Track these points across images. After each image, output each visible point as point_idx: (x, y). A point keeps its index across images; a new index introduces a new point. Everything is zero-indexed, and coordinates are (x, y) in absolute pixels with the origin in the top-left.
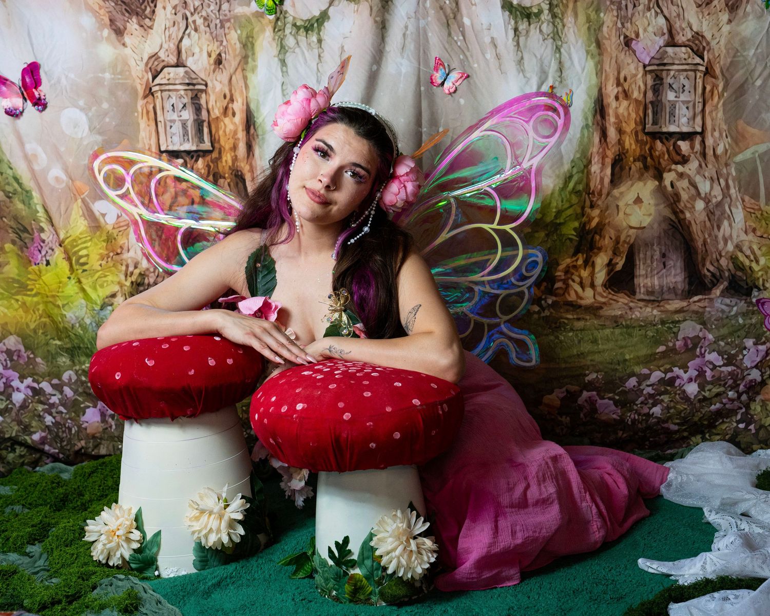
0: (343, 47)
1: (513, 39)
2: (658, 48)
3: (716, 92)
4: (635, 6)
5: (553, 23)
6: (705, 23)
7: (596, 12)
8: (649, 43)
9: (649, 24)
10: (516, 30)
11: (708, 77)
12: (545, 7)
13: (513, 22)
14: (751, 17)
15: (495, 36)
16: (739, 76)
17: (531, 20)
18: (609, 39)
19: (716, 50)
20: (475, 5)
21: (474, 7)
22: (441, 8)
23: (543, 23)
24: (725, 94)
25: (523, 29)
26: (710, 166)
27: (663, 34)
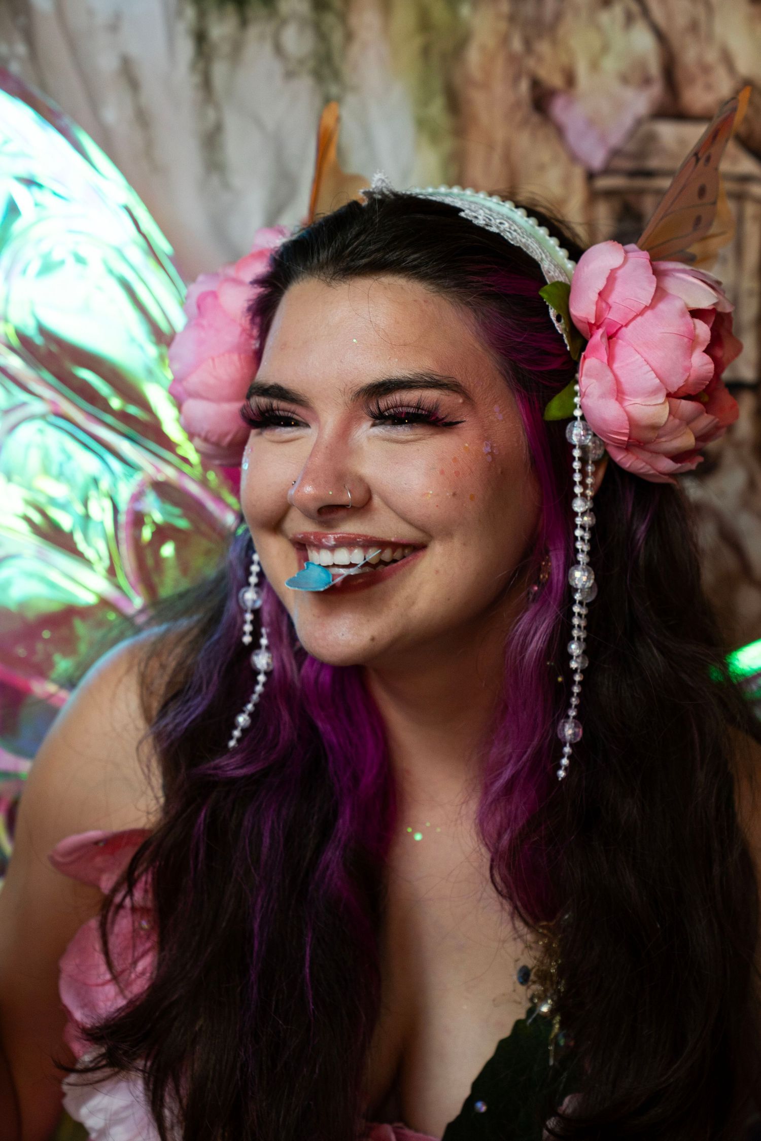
1: (193, 67)
2: (632, 124)
5: (316, 27)
8: (606, 107)
9: (605, 49)
10: (201, 38)
13: (190, 13)
15: (132, 51)
17: (248, 11)
18: (485, 86)
23: (284, 22)
25: (223, 38)
27: (646, 81)
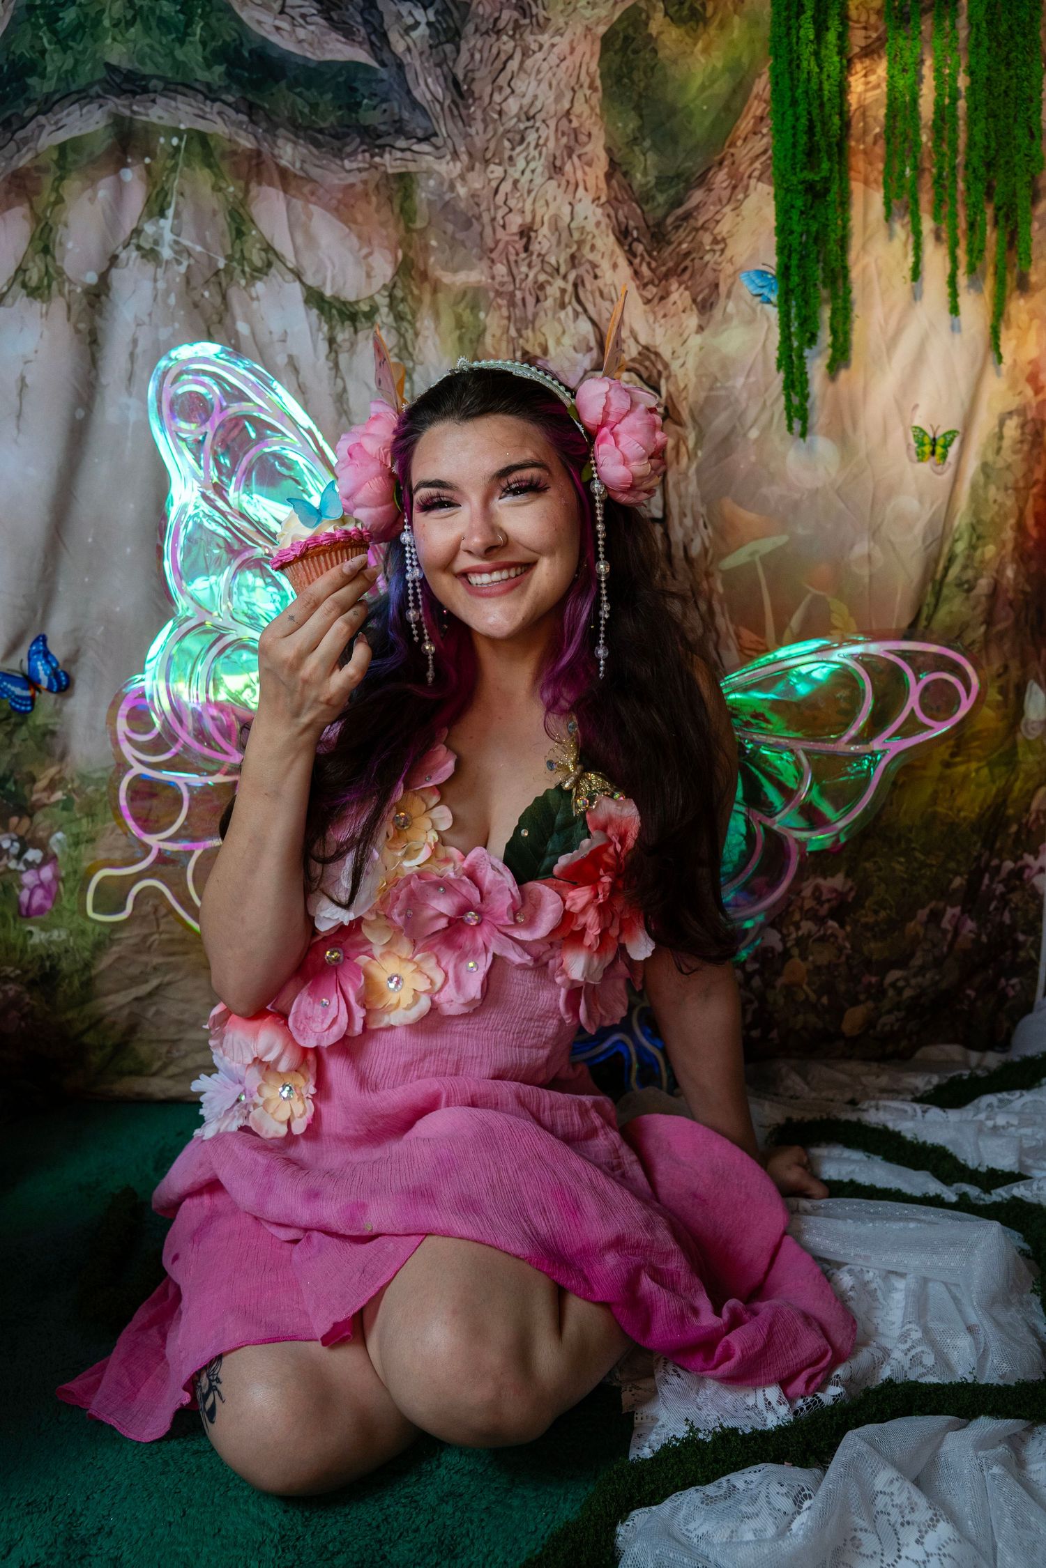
0: (23, 379)
1: (327, 357)
2: (581, 374)
3: (683, 449)
4: (538, 300)
5: (398, 330)
6: (659, 332)
7: (472, 309)
8: (566, 364)
9: (564, 332)
10: (331, 341)
11: (668, 421)
12: (382, 301)
13: (325, 328)
14: (735, 322)
15: (295, 352)
16: (720, 422)
17: (358, 325)
19: (680, 378)
20: (258, 299)
21: (255, 304)
22: (196, 305)
23: (379, 329)
24: (700, 453)
25: (344, 340)
26: (680, 578)
27: (590, 349)
